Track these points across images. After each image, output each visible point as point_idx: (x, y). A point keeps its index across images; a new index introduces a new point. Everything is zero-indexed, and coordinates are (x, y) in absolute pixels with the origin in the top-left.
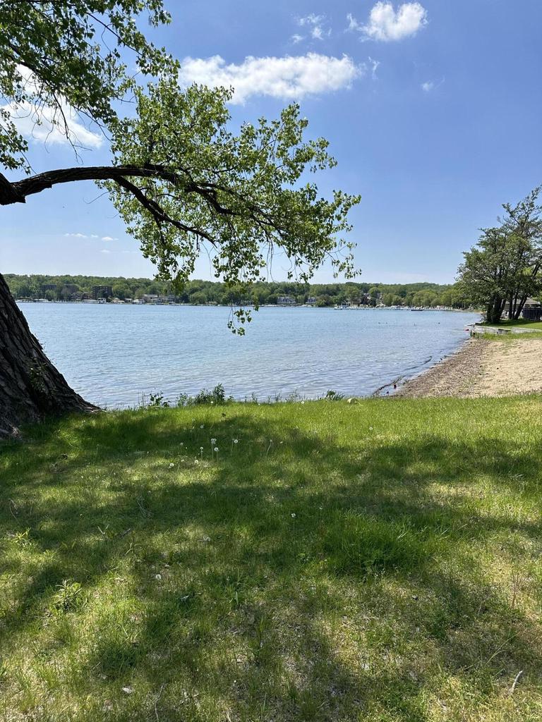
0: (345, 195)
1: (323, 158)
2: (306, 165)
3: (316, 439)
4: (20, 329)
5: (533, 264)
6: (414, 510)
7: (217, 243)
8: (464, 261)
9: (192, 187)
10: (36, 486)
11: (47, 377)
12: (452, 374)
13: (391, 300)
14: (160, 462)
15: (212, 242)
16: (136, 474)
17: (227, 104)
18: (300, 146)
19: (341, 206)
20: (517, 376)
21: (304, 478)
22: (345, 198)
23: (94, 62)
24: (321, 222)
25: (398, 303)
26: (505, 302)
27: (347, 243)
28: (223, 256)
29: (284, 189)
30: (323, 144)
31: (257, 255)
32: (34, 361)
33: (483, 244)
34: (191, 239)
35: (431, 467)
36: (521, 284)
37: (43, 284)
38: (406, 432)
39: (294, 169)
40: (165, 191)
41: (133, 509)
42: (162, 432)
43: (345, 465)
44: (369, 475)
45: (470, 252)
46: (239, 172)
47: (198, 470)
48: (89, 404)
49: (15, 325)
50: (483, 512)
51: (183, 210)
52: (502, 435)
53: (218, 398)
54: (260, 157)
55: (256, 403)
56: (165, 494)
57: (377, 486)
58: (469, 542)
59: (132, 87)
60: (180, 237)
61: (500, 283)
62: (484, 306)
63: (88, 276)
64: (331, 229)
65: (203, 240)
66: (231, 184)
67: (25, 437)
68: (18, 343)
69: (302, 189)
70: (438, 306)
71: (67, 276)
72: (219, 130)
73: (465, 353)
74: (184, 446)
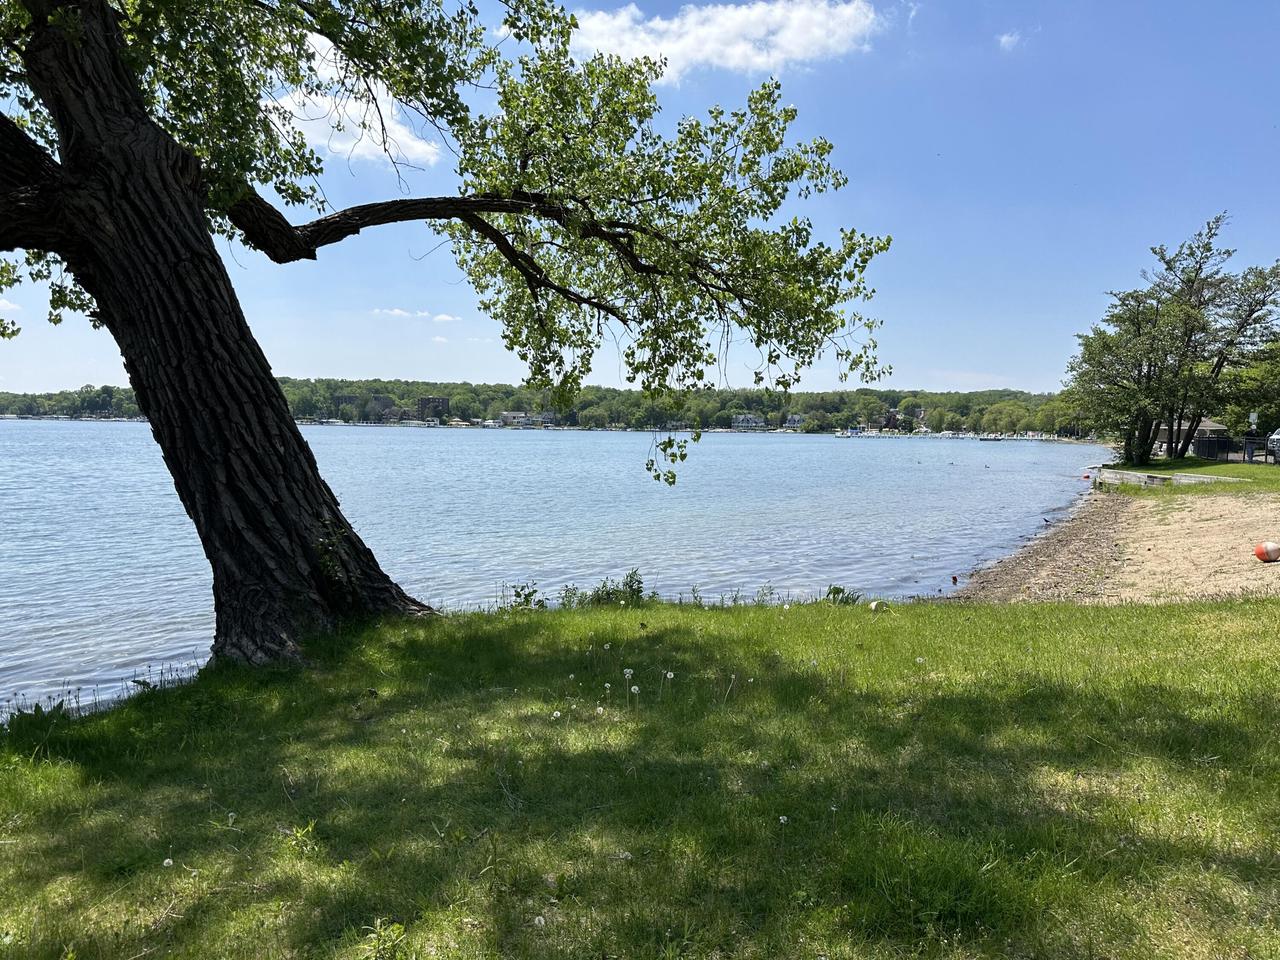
0: (863, 236)
1: (821, 173)
2: (793, 186)
3: (814, 675)
4: (305, 472)
5: (1212, 356)
6: (1008, 818)
7: (632, 324)
8: (1079, 351)
9: (592, 229)
10: (325, 745)
11: (346, 552)
12: (1063, 557)
13: (941, 421)
14: (534, 708)
15: (625, 322)
16: (495, 729)
17: (655, 85)
18: (780, 154)
19: (856, 255)
20: (1187, 565)
21: (797, 750)
22: (862, 241)
23: (434, 25)
24: (818, 284)
25: (955, 427)
26: (1158, 425)
27: (864, 320)
28: (641, 346)
29: (751, 229)
30: (823, 149)
31: (701, 342)
32: (325, 526)
33: (1115, 319)
34: (588, 318)
35: (1038, 737)
36: (1190, 393)
37: (337, 394)
38: (985, 667)
39: (770, 194)
40: (546, 236)
41: (491, 792)
42: (536, 655)
43: (873, 728)
44: (919, 747)
45: (1091, 335)
46: (673, 200)
47: (602, 725)
48: (414, 602)
49: (296, 465)
50: (1146, 828)
51: (574, 269)
52: (1171, 678)
53: (632, 595)
54: (710, 176)
55: (700, 606)
56: (545, 767)
57: (934, 769)
58: (1122, 885)
59: (494, 63)
60: (569, 315)
61: (1149, 392)
62: (1117, 433)
63: (410, 381)
64: (836, 296)
65: (607, 319)
66: (659, 223)
67: (307, 656)
68: (299, 495)
69: (784, 228)
70: (1030, 433)
71: (375, 381)
72: (639, 133)
73: (1087, 519)
74: (576, 680)
